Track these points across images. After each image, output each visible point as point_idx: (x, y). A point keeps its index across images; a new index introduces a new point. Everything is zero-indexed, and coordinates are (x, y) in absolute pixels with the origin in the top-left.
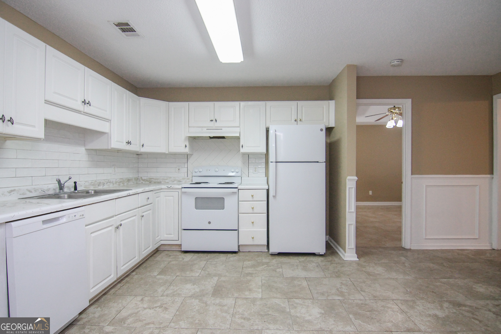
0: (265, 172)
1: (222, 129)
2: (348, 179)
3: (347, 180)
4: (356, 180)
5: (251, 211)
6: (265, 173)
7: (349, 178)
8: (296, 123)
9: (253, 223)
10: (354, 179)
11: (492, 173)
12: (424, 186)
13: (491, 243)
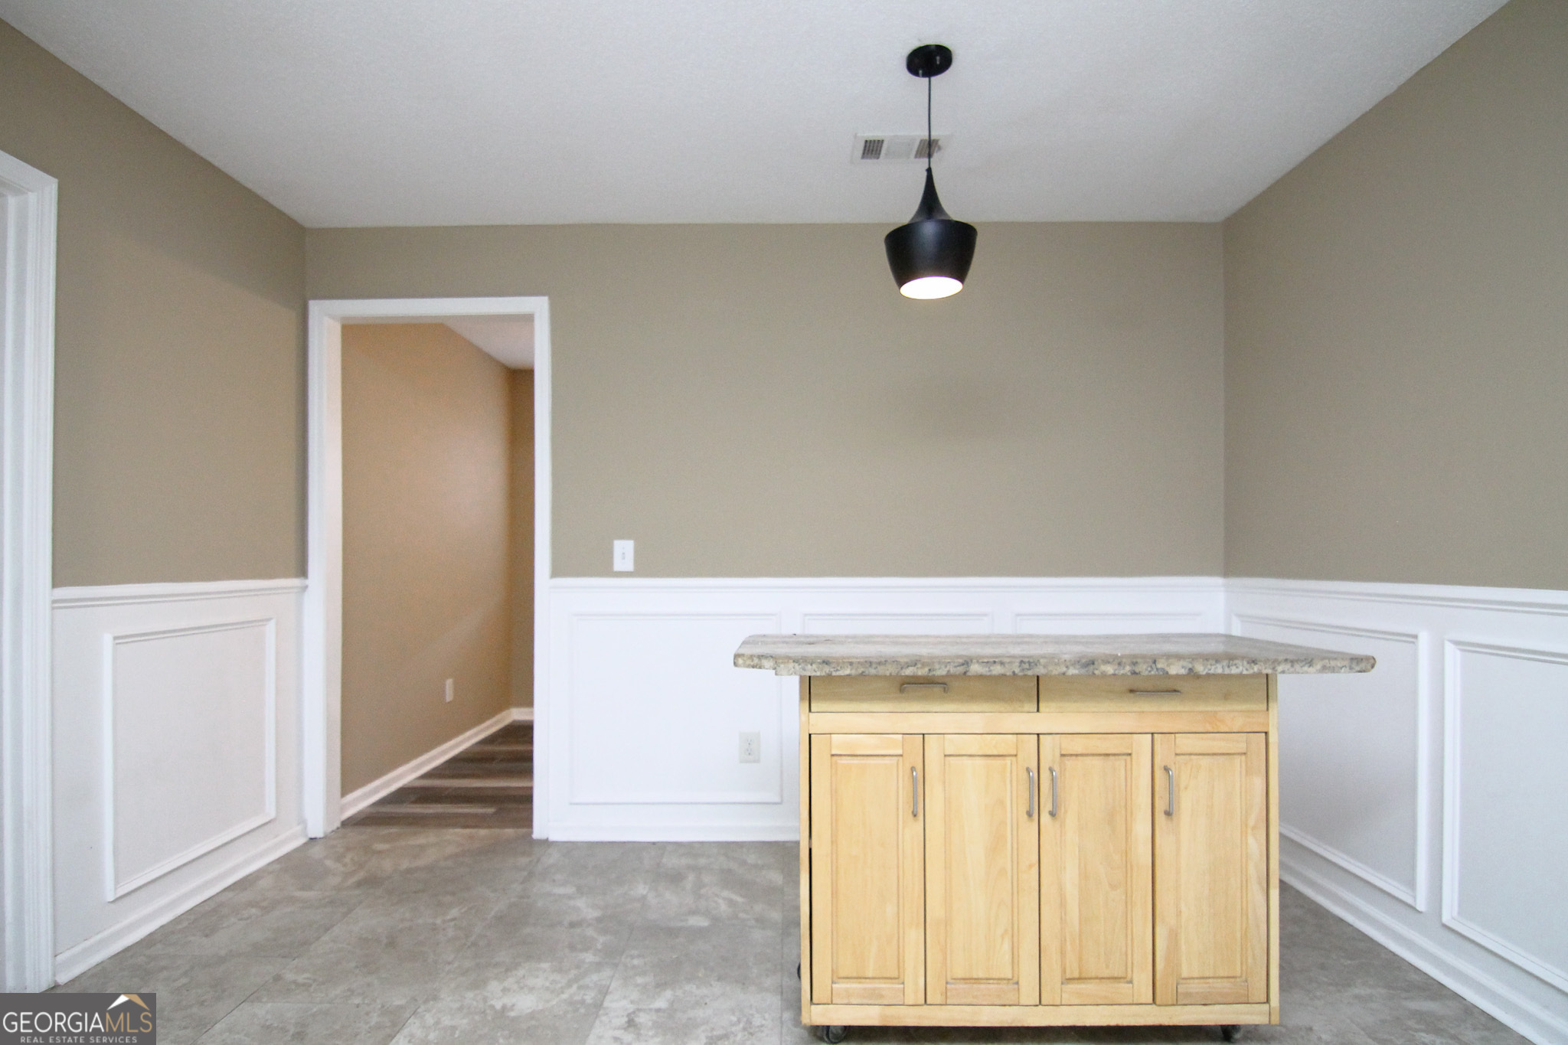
11: (302, 571)
12: (107, 639)
13: (302, 821)
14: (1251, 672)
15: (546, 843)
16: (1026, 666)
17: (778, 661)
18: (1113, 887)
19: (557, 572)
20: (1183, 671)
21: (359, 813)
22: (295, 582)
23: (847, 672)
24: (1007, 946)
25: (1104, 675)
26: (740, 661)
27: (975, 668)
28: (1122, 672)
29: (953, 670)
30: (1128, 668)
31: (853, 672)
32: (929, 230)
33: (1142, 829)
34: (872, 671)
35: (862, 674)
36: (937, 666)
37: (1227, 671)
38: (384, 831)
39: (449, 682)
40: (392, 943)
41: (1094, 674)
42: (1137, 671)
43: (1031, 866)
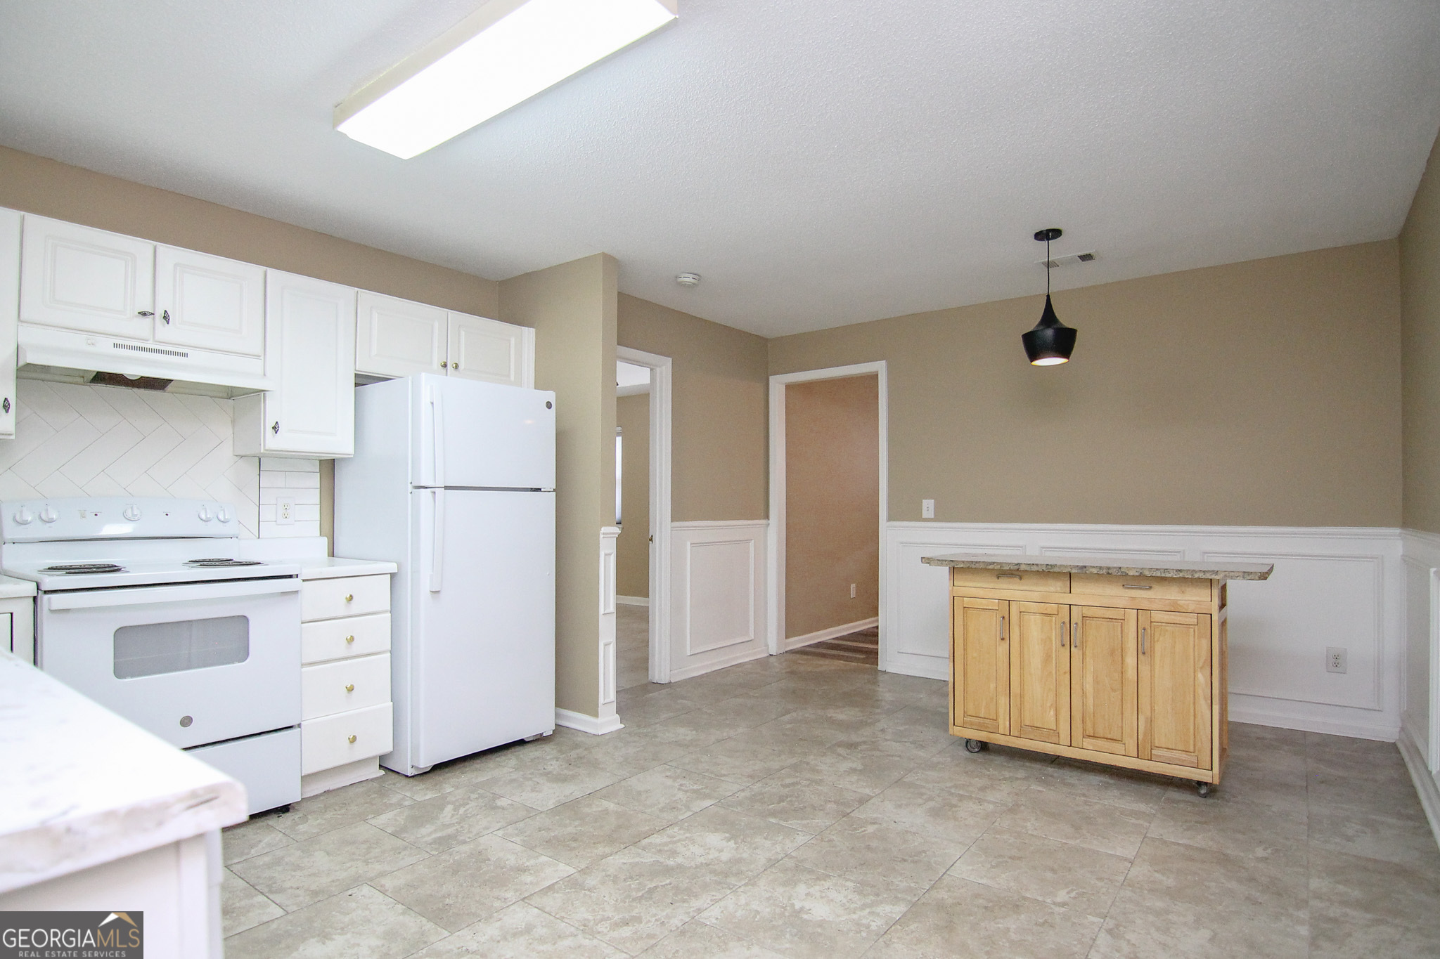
0: (319, 519)
1: (186, 355)
2: (604, 534)
3: (601, 536)
4: (617, 536)
5: (342, 650)
6: (319, 522)
7: (604, 530)
8: (443, 370)
9: (351, 689)
10: (611, 533)
11: (767, 517)
12: (689, 544)
13: (767, 646)
14: (1178, 576)
15: (885, 672)
16: (1050, 567)
17: (941, 562)
18: (1113, 690)
19: (890, 519)
20: (1137, 574)
21: (797, 648)
22: (763, 522)
23: (962, 566)
24: (1052, 713)
25: (1091, 573)
26: (923, 560)
27: (1023, 567)
28: (1102, 572)
29: (1012, 568)
30: (1105, 571)
31: (964, 566)
32: (1049, 333)
33: (1131, 660)
34: (974, 566)
35: (968, 568)
36: (1004, 565)
37: (1163, 575)
38: (805, 657)
39: (853, 586)
40: (794, 692)
41: (1086, 573)
42: (1110, 572)
43: (1065, 673)
